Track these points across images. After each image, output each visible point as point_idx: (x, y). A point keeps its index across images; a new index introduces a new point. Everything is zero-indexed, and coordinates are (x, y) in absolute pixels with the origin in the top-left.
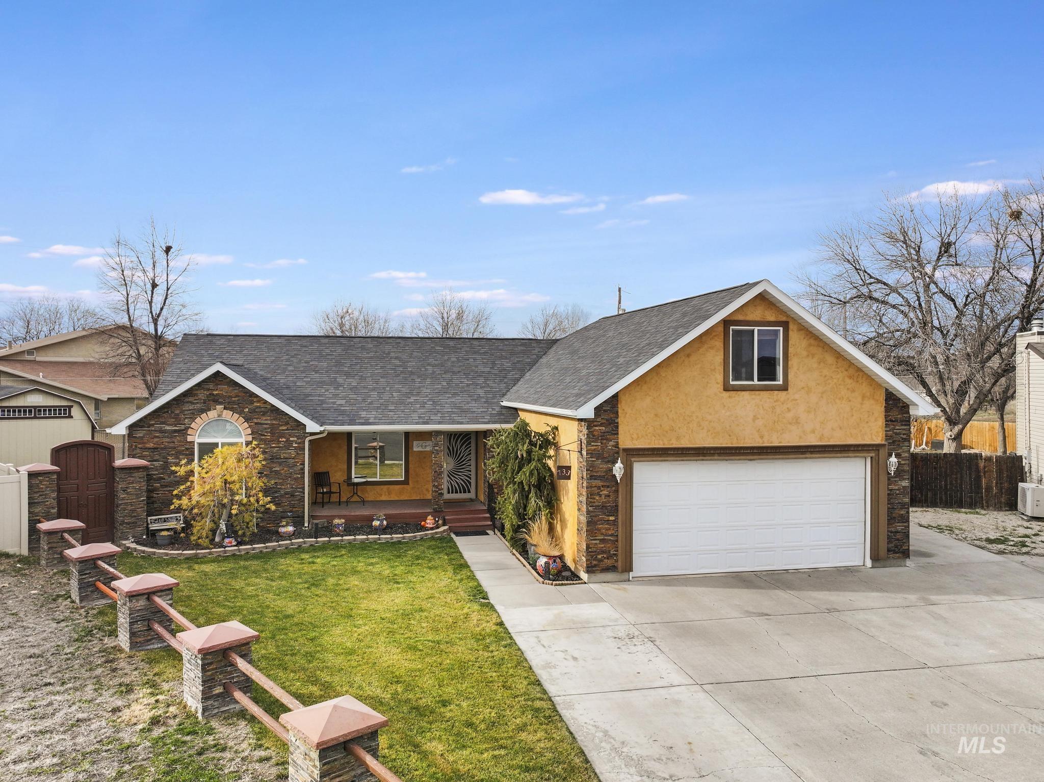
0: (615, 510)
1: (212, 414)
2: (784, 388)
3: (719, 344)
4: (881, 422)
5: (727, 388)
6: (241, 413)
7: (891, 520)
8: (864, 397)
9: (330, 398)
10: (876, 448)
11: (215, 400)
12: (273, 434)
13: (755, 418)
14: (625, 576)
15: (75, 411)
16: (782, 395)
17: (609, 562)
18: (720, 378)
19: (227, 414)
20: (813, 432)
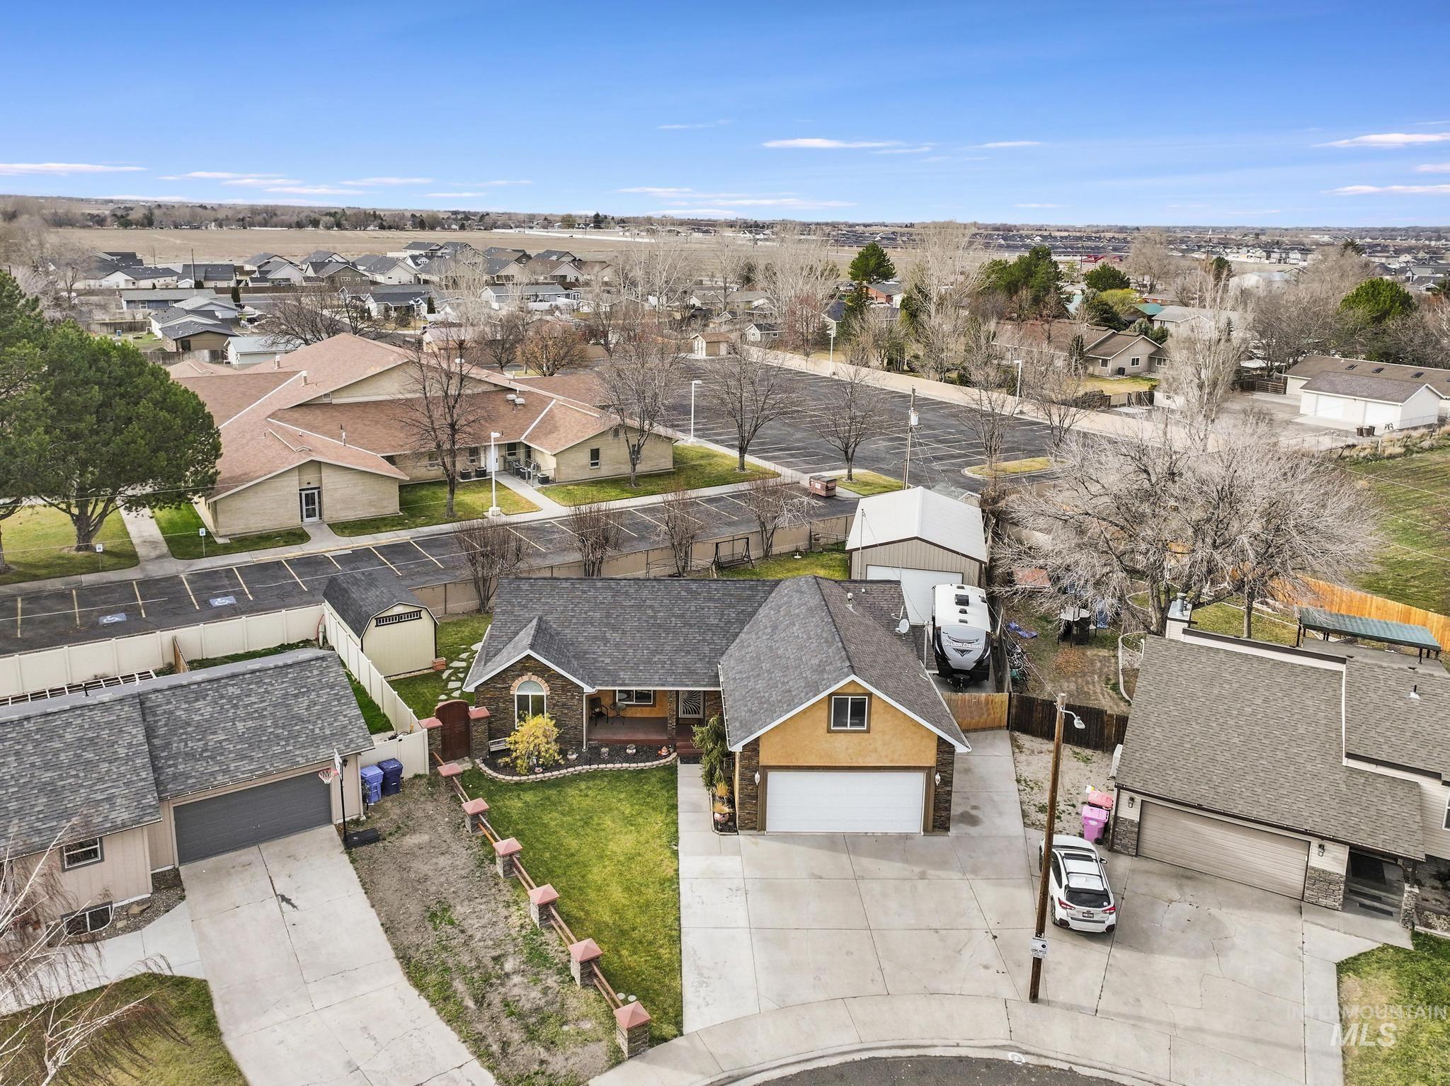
0: (756, 798)
1: (525, 678)
2: (868, 731)
3: (825, 706)
4: (934, 751)
5: (829, 731)
6: (543, 677)
7: (936, 809)
8: (922, 737)
9: (601, 656)
10: (930, 768)
11: (527, 669)
12: (563, 690)
13: (847, 749)
14: (762, 832)
15: (424, 614)
16: (866, 735)
17: (752, 825)
18: (825, 725)
19: (534, 678)
20: (887, 756)
